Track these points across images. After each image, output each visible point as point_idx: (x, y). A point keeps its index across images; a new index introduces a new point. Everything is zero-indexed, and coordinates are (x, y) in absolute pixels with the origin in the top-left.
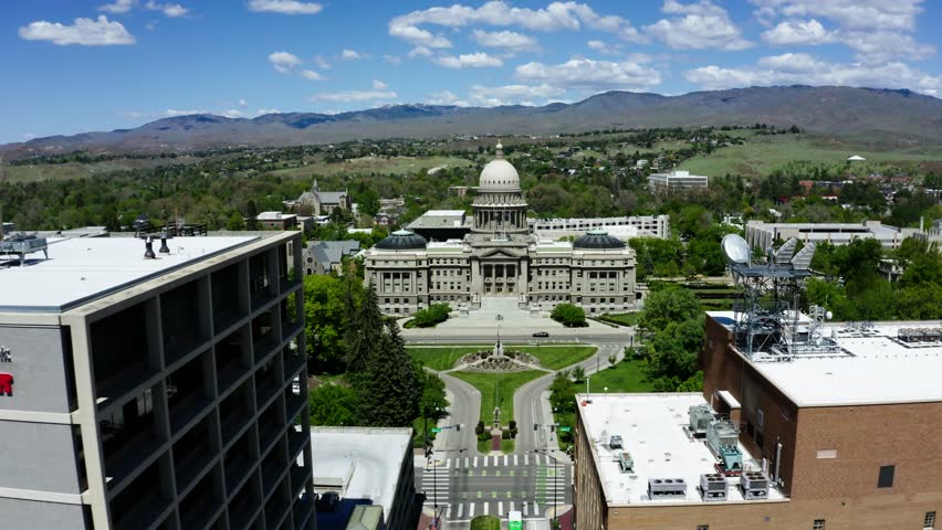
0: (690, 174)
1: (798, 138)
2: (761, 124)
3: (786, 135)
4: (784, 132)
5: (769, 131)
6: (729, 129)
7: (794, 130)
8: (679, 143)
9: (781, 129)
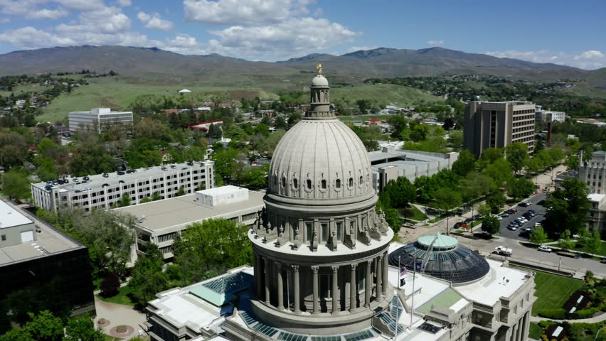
0: (112, 110)
1: (117, 79)
2: (86, 70)
3: (107, 77)
4: (105, 75)
5: (93, 75)
6: (62, 74)
7: (112, 74)
8: (34, 86)
9: (102, 73)
